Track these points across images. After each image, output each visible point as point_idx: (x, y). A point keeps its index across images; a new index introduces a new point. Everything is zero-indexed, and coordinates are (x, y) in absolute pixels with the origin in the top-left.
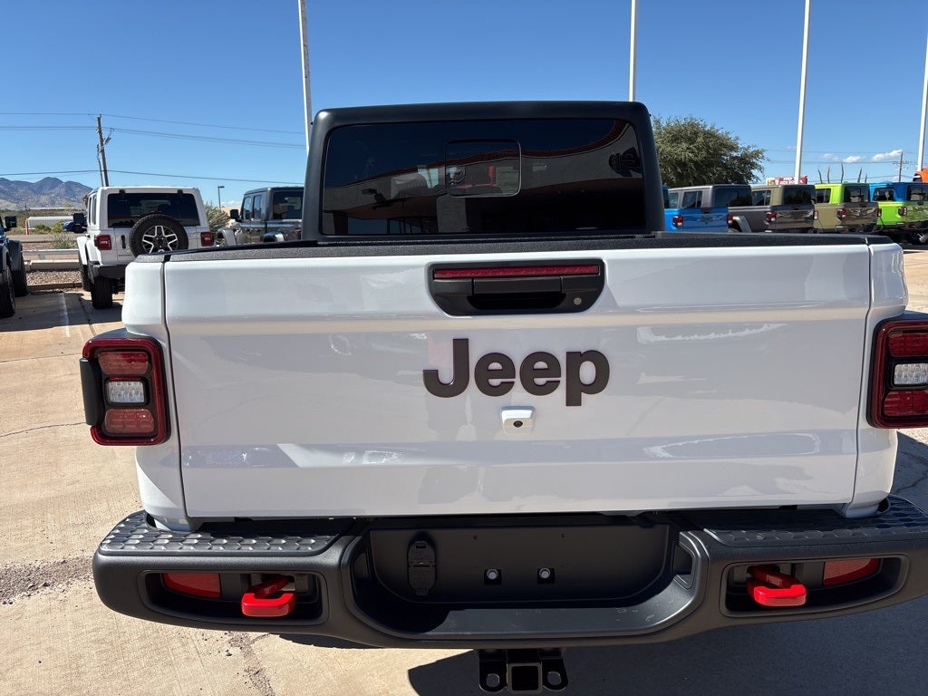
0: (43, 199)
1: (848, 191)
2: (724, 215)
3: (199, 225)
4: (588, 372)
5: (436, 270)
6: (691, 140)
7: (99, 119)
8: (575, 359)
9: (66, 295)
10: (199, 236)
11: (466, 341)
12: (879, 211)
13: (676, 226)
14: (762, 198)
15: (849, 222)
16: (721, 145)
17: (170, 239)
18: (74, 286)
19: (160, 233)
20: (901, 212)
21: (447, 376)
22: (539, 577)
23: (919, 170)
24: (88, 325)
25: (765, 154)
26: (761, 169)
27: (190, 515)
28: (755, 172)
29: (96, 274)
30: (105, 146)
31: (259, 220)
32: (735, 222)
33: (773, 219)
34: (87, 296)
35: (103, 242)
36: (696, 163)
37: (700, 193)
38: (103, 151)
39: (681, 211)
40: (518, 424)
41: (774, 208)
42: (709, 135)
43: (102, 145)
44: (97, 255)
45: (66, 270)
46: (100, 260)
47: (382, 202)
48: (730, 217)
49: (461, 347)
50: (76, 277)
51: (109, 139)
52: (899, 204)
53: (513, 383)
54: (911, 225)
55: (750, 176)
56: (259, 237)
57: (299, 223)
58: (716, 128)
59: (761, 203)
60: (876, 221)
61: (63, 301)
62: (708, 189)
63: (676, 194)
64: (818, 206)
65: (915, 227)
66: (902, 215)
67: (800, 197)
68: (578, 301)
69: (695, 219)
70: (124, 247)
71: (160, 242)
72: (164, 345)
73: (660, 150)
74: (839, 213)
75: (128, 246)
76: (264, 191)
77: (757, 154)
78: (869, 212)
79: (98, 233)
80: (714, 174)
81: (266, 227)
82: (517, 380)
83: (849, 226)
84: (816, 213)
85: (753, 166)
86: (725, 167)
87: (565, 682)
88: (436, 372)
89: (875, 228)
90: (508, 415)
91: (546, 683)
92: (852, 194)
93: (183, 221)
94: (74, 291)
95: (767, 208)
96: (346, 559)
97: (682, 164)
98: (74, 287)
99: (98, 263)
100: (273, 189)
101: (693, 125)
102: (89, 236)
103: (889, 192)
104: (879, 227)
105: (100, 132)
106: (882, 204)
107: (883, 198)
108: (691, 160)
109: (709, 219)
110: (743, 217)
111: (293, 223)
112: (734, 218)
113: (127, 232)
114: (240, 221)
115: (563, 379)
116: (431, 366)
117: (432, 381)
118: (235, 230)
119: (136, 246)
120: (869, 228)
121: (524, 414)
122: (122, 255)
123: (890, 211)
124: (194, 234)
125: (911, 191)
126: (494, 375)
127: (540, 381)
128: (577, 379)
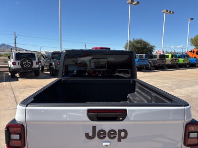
0: (2, 48)
1: (172, 56)
3: (36, 60)
4: (123, 134)
5: (89, 111)
6: (140, 43)
8: (120, 131)
10: (36, 62)
11: (95, 127)
12: (179, 60)
14: (155, 57)
16: (147, 44)
18: (7, 71)
20: (183, 61)
21: (91, 134)
23: (187, 51)
29: (12, 70)
31: (49, 59)
33: (157, 62)
34: (10, 74)
35: (14, 64)
36: (141, 48)
37: (142, 56)
38: (15, 39)
39: (138, 59)
40: (107, 146)
41: (158, 60)
42: (144, 42)
44: (12, 66)
49: (94, 128)
50: (8, 69)
52: (183, 59)
54: (185, 63)
55: (152, 51)
56: (48, 62)
58: (146, 41)
60: (178, 62)
61: (4, 75)
62: (144, 55)
63: (137, 56)
67: (163, 57)
68: (121, 119)
72: (25, 126)
73: (134, 45)
74: (171, 61)
77: (154, 46)
79: (13, 61)
81: (51, 61)
82: (107, 136)
83: (173, 64)
84: (166, 60)
85: (153, 49)
86: (147, 49)
88: (88, 134)
90: (104, 144)
93: (32, 59)
95: (156, 59)
97: (139, 48)
99: (12, 68)
102: (11, 62)
103: (181, 56)
104: (179, 64)
105: (15, 35)
107: (179, 58)
109: (144, 62)
110: (151, 61)
111: (56, 60)
112: (149, 61)
113: (19, 61)
115: (117, 136)
116: (87, 132)
117: (87, 135)
119: (22, 65)
120: (177, 64)
121: (108, 144)
122: (18, 66)
123: (181, 60)
124: (34, 62)
125: (186, 56)
126: (101, 135)
127: (112, 136)
128: (120, 135)
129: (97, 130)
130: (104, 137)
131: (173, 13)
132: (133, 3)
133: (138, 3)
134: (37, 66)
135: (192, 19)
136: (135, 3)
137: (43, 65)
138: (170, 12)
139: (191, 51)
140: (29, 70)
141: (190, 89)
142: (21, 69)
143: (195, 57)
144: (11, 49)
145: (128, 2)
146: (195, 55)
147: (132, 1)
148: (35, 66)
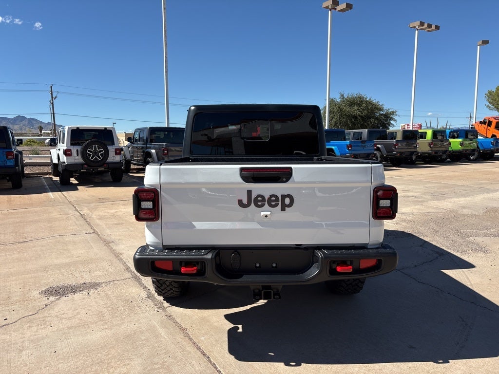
0: (16, 127)
1: (435, 133)
2: (373, 144)
3: (114, 145)
4: (287, 201)
5: (242, 169)
7: (51, 87)
8: (284, 197)
9: (44, 178)
10: (114, 150)
11: (251, 191)
12: (450, 144)
13: (348, 149)
14: (393, 135)
15: (434, 149)
16: (375, 108)
17: (100, 151)
19: (95, 148)
20: (461, 144)
21: (245, 201)
22: (272, 266)
23: (474, 123)
24: (60, 193)
25: (397, 113)
26: (395, 120)
27: (164, 244)
28: (392, 122)
29: (64, 168)
30: (54, 101)
31: (143, 143)
32: (378, 148)
33: (396, 147)
34: (56, 179)
35: (67, 153)
36: (362, 117)
37: (362, 133)
38: (53, 104)
39: (351, 142)
40: (266, 216)
41: (397, 141)
42: (369, 103)
43: (52, 100)
44: (64, 159)
45: (42, 166)
46: (66, 161)
47: (210, 140)
48: (375, 145)
49: (249, 192)
50: (49, 169)
51: (56, 97)
52: (460, 140)
53: (265, 204)
54: (466, 150)
55: (390, 124)
56: (141, 151)
57: (163, 145)
58: (372, 99)
59: (392, 139)
60: (448, 148)
61: (44, 181)
62: (365, 131)
63: (350, 133)
64: (419, 141)
65: (468, 152)
66: (461, 146)
67: (411, 136)
68: (284, 179)
69: (359, 146)
70: (78, 155)
71: (95, 153)
72: (159, 190)
73: (344, 110)
74: (429, 144)
75: (80, 155)
76: (146, 128)
77: (393, 113)
78: (444, 144)
79: (65, 148)
80: (371, 122)
81: (146, 147)
82: (266, 203)
83: (435, 151)
84: (418, 144)
85: (391, 119)
86: (377, 119)
87: (280, 298)
88: (242, 200)
89: (448, 152)
90: (263, 213)
91: (274, 298)
92: (438, 135)
93: (106, 142)
94: (48, 176)
95: (395, 141)
96: (214, 256)
97: (355, 117)
98: (47, 174)
99: (64, 163)
100: (150, 128)
101: (360, 97)
102: (59, 150)
103: (456, 134)
104: (450, 151)
105: (52, 94)
106: (451, 140)
107: (453, 137)
108: (359, 116)
109: (365, 146)
110: (382, 146)
111: (159, 145)
112: (377, 146)
113: (79, 148)
114: (132, 143)
115: (280, 203)
116: (240, 199)
117: (240, 203)
118: (129, 147)
119: (84, 155)
120: (445, 152)
121: (268, 213)
122: (77, 159)
123: (456, 144)
124: (111, 149)
125: (468, 134)
126: (259, 201)
127: (273, 203)
128: (284, 202)
129: (254, 196)
130: (263, 205)
131: (437, 28)
132: (339, 8)
133: (349, 6)
134: (118, 158)
135: (485, 42)
136: (342, 6)
137: (128, 157)
138: (430, 26)
139: (484, 123)
140: (101, 166)
141: (462, 201)
142: (82, 165)
143: (493, 136)
144: (41, 129)
145: (325, 4)
146: (492, 130)
147: (336, 2)
148: (113, 158)
